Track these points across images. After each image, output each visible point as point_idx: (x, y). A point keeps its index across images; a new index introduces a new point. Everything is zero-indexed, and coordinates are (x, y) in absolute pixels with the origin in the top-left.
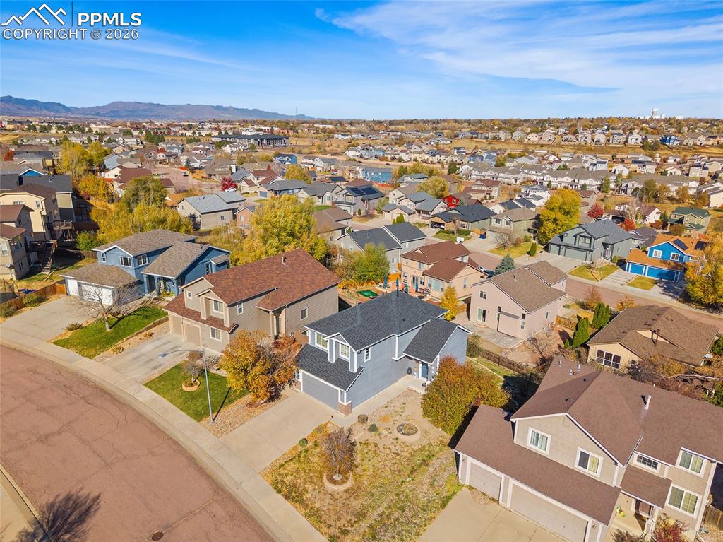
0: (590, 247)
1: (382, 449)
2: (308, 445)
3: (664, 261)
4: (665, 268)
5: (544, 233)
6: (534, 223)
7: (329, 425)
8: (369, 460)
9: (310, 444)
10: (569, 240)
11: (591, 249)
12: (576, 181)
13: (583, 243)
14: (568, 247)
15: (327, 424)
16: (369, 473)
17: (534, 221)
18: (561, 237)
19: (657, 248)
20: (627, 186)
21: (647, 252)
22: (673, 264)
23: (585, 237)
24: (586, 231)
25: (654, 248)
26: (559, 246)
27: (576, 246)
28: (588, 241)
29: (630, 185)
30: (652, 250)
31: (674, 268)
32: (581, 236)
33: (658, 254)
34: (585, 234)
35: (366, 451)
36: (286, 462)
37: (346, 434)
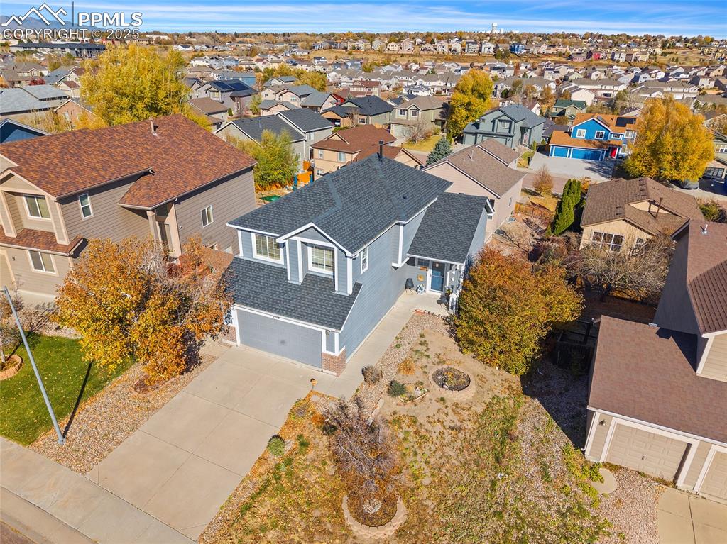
0: (510, 132)
1: (427, 426)
2: (288, 448)
3: (588, 141)
4: (591, 148)
5: (456, 122)
6: (441, 112)
7: (314, 398)
8: (416, 454)
9: (290, 444)
10: (486, 127)
11: (512, 134)
12: (449, 85)
13: (502, 128)
14: (485, 134)
15: (309, 396)
16: (426, 481)
17: (440, 110)
18: (477, 125)
19: (581, 127)
20: (496, 88)
21: (570, 133)
22: (597, 143)
23: (504, 121)
24: (505, 114)
25: (578, 127)
26: (475, 134)
27: (495, 132)
28: (507, 125)
30: (575, 129)
31: (600, 147)
32: (500, 121)
33: (582, 134)
34: (504, 118)
35: (401, 436)
36: (252, 498)
37: (353, 409)
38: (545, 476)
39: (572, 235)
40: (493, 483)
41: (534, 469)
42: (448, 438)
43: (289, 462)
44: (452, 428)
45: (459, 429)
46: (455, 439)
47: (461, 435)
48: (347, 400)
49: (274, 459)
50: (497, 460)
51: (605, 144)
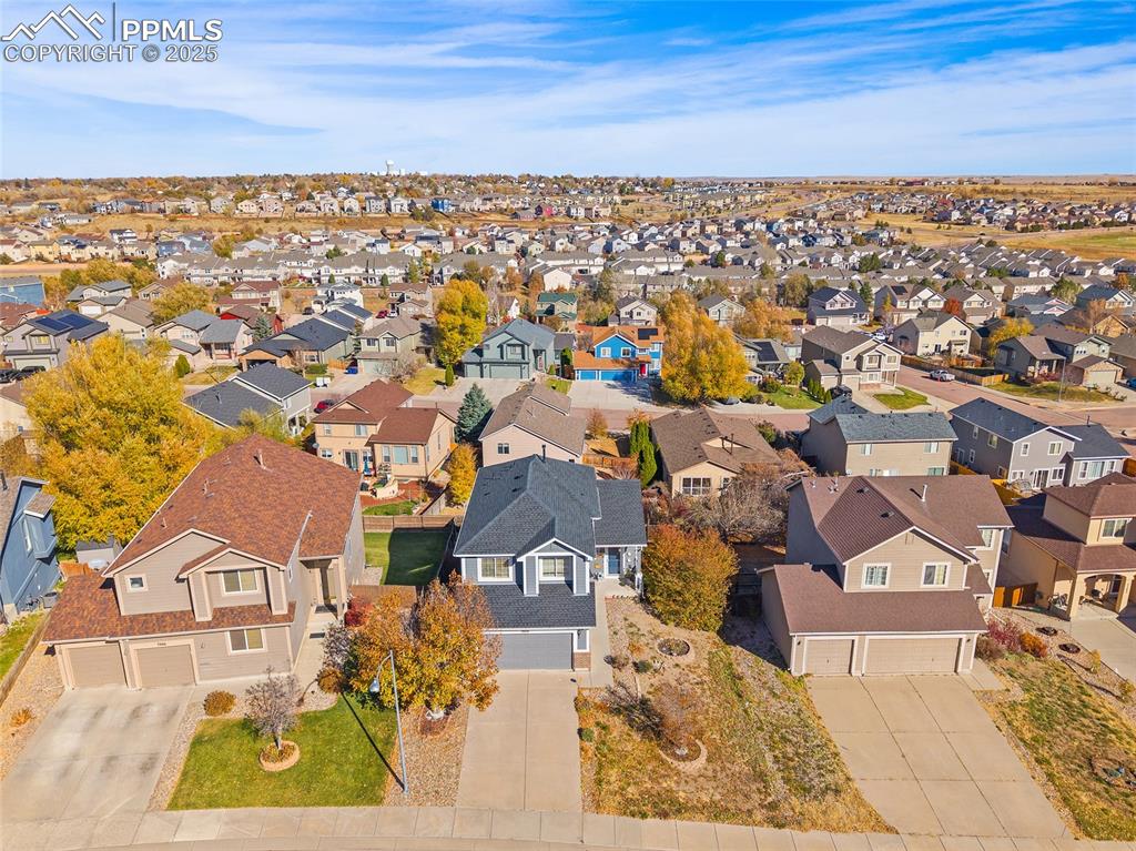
0: (523, 358)
1: (680, 687)
2: (595, 734)
3: (616, 361)
4: (620, 369)
5: (449, 349)
6: (421, 337)
7: (586, 693)
9: (595, 731)
10: (491, 353)
11: (527, 360)
12: (371, 271)
13: (513, 354)
14: (493, 363)
15: (580, 693)
17: (420, 334)
18: (479, 351)
19: (604, 345)
20: (441, 273)
21: (593, 353)
22: (626, 362)
23: (514, 345)
24: (514, 337)
26: (480, 364)
27: (505, 360)
28: (518, 350)
29: (445, 272)
30: (599, 348)
31: (630, 366)
32: (509, 345)
33: (607, 353)
34: (514, 341)
36: (598, 773)
37: (621, 692)
38: (775, 695)
39: (660, 484)
40: (746, 711)
41: (765, 693)
42: (699, 691)
43: (604, 743)
44: (697, 684)
45: (702, 683)
46: (703, 690)
47: (705, 687)
48: (612, 686)
49: (591, 746)
50: (740, 696)
51: (634, 362)
